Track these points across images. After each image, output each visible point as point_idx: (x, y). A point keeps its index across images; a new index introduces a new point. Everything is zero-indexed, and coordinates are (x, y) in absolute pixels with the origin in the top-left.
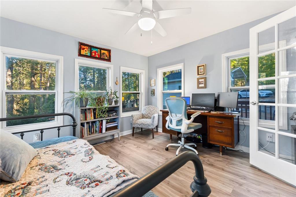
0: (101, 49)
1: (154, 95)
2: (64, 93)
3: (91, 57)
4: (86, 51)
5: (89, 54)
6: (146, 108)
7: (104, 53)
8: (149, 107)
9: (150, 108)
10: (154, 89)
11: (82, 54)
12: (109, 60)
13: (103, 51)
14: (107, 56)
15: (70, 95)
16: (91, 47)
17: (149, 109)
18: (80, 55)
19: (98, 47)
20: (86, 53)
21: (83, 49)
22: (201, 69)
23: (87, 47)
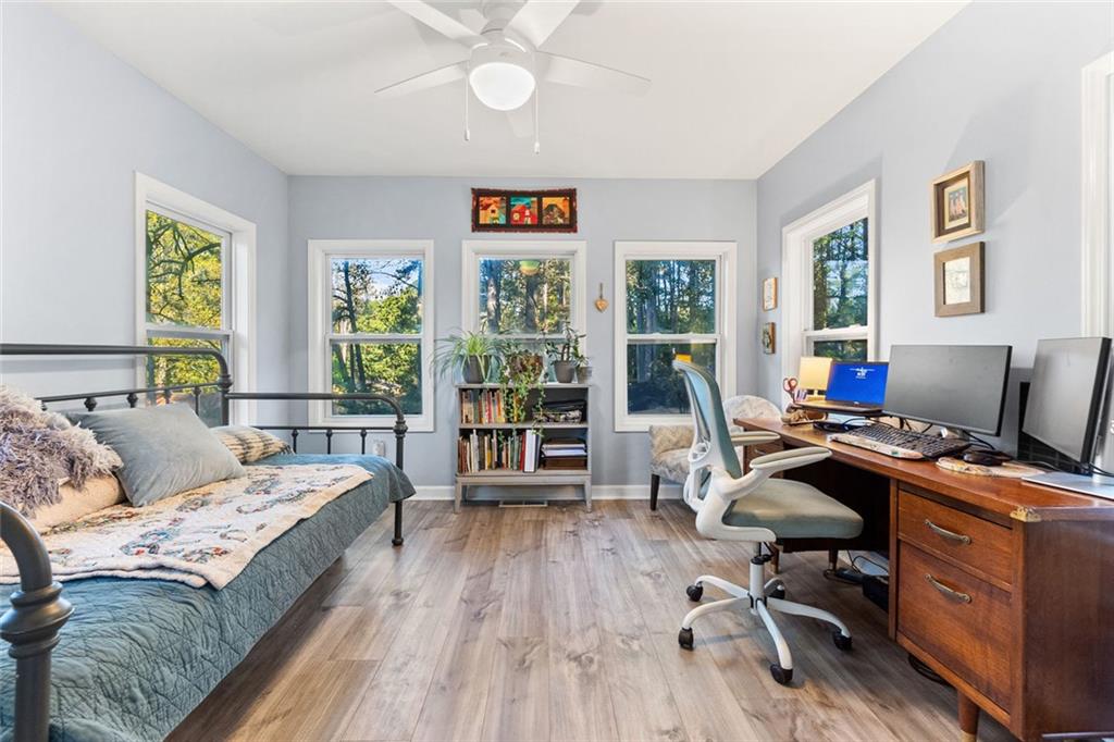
0: (540, 195)
1: (774, 351)
2: (435, 341)
3: (510, 226)
4: (493, 211)
5: (502, 220)
6: (733, 404)
7: (551, 207)
8: (743, 403)
9: (745, 406)
10: (773, 324)
11: (481, 222)
12: (570, 226)
13: (547, 201)
14: (562, 215)
15: (451, 346)
16: (507, 196)
17: (740, 409)
18: (478, 226)
19: (530, 190)
20: (495, 219)
21: (486, 207)
22: (957, 202)
23: (498, 199)
